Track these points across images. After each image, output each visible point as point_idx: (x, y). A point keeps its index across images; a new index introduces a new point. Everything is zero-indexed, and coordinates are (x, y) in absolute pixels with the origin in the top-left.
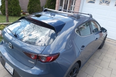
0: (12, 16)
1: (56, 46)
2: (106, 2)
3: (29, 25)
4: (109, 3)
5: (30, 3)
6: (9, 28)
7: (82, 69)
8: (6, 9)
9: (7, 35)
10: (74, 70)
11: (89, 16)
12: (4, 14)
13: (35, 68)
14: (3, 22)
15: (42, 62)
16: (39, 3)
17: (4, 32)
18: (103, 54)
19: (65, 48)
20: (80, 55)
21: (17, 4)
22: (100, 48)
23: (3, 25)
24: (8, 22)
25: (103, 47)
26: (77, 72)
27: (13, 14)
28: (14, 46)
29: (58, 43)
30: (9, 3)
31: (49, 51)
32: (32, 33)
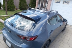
0: (9, 10)
1: (36, 30)
2: (67, 2)
3: (20, 18)
4: (69, 3)
5: (20, 3)
6: (8, 20)
7: (52, 44)
8: (6, 7)
9: (7, 24)
10: (46, 45)
11: (56, 12)
12: (5, 10)
13: (23, 44)
14: (4, 15)
15: (27, 41)
16: (26, 3)
17: (5, 22)
18: (65, 35)
19: (42, 31)
20: (50, 36)
21: (12, 3)
22: (63, 31)
23: (4, 17)
24: (7, 15)
25: (65, 30)
26: (48, 46)
27: (10, 10)
28: (11, 31)
29: (38, 28)
30: (8, 3)
31: (31, 34)
32: (22, 23)
